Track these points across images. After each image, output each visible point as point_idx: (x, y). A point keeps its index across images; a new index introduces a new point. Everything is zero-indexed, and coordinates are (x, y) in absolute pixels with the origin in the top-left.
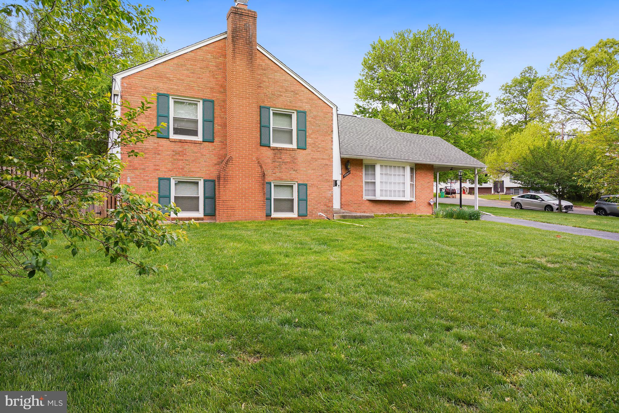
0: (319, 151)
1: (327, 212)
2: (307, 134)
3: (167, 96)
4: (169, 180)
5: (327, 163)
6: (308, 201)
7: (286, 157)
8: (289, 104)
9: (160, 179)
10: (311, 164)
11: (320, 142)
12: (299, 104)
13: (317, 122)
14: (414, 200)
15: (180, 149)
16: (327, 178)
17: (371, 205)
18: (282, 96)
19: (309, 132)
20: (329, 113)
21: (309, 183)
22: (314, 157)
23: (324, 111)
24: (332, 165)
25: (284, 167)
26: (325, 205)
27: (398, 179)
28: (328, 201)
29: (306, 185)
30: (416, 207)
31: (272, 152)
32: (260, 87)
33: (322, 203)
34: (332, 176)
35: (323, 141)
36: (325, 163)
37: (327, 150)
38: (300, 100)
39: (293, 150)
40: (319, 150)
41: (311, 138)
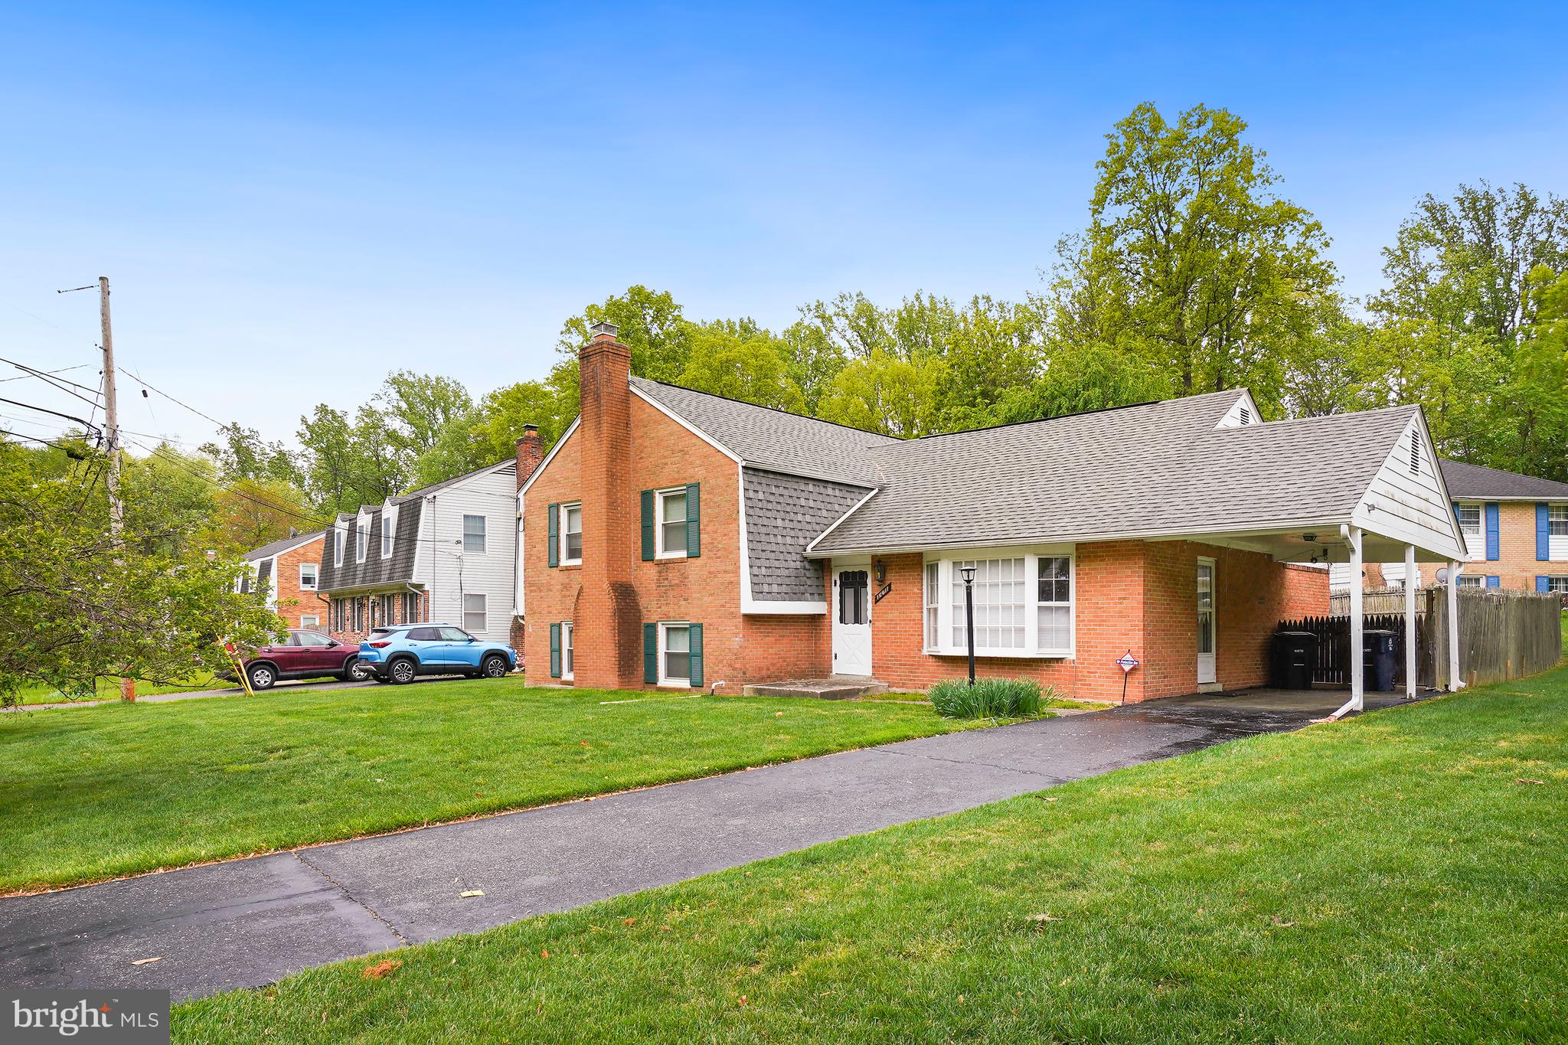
0: (719, 557)
1: (733, 681)
2: (701, 527)
3: (558, 506)
4: (560, 625)
5: (732, 579)
6: (704, 656)
7: (673, 576)
8: (676, 476)
9: (552, 626)
10: (707, 585)
11: (720, 538)
12: (691, 471)
13: (716, 499)
14: (1070, 653)
15: (567, 580)
16: (732, 610)
18: (666, 464)
19: (704, 520)
20: (733, 475)
21: (705, 622)
22: (712, 569)
23: (726, 472)
24: (739, 584)
25: (671, 594)
26: (730, 665)
28: (734, 657)
29: (701, 626)
30: (1075, 679)
31: (657, 569)
32: (641, 458)
33: (725, 662)
34: (738, 606)
35: (725, 535)
36: (728, 580)
37: (731, 553)
38: (691, 463)
39: (681, 561)
40: (719, 554)
41: (708, 533)
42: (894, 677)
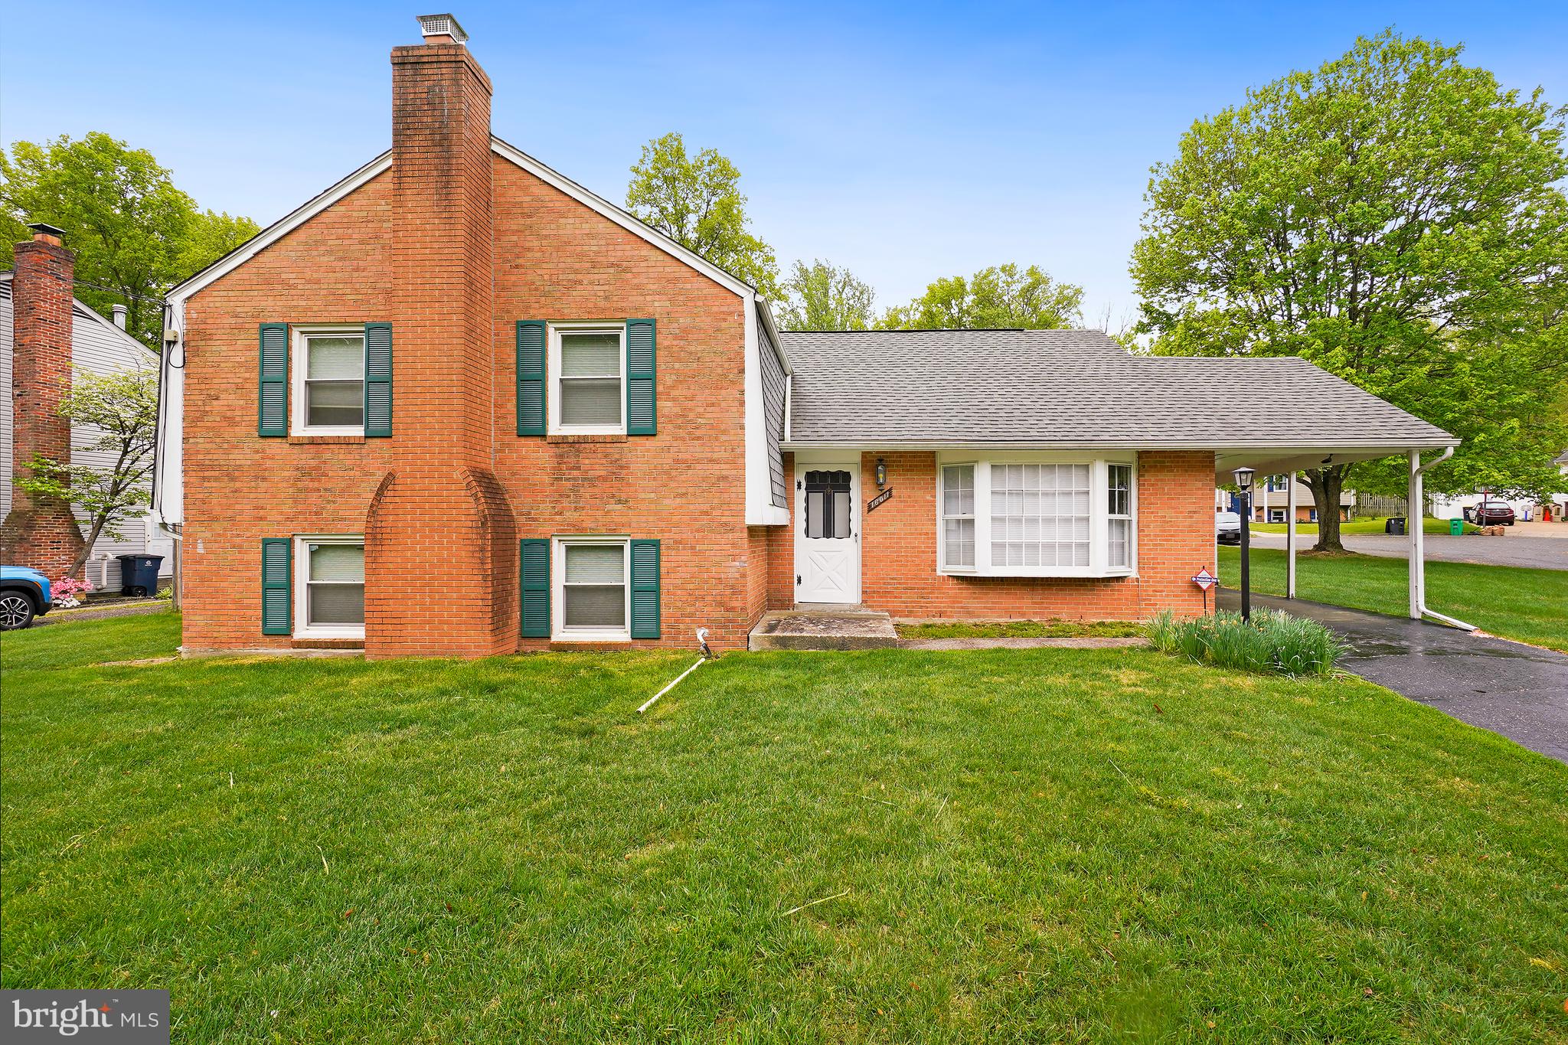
0: (698, 438)
1: (727, 627)
2: (660, 388)
4: (289, 543)
5: (724, 473)
6: (663, 591)
7: (595, 465)
8: (602, 304)
9: (266, 543)
10: (671, 479)
11: (701, 410)
12: (636, 299)
13: (693, 349)
14: (1133, 573)
15: (313, 463)
16: (724, 519)
17: (966, 592)
18: (580, 282)
19: (666, 379)
20: (731, 313)
21: (666, 539)
22: (681, 456)
23: (715, 309)
24: (741, 479)
25: (586, 492)
26: (721, 604)
27: (1059, 508)
28: (728, 592)
29: (656, 544)
30: (1138, 599)
31: (553, 451)
32: (517, 267)
33: (708, 598)
34: (741, 513)
35: (713, 405)
36: (718, 473)
37: (725, 432)
38: (638, 287)
39: (615, 440)
40: (698, 433)
41: (674, 400)
42: (896, 604)
